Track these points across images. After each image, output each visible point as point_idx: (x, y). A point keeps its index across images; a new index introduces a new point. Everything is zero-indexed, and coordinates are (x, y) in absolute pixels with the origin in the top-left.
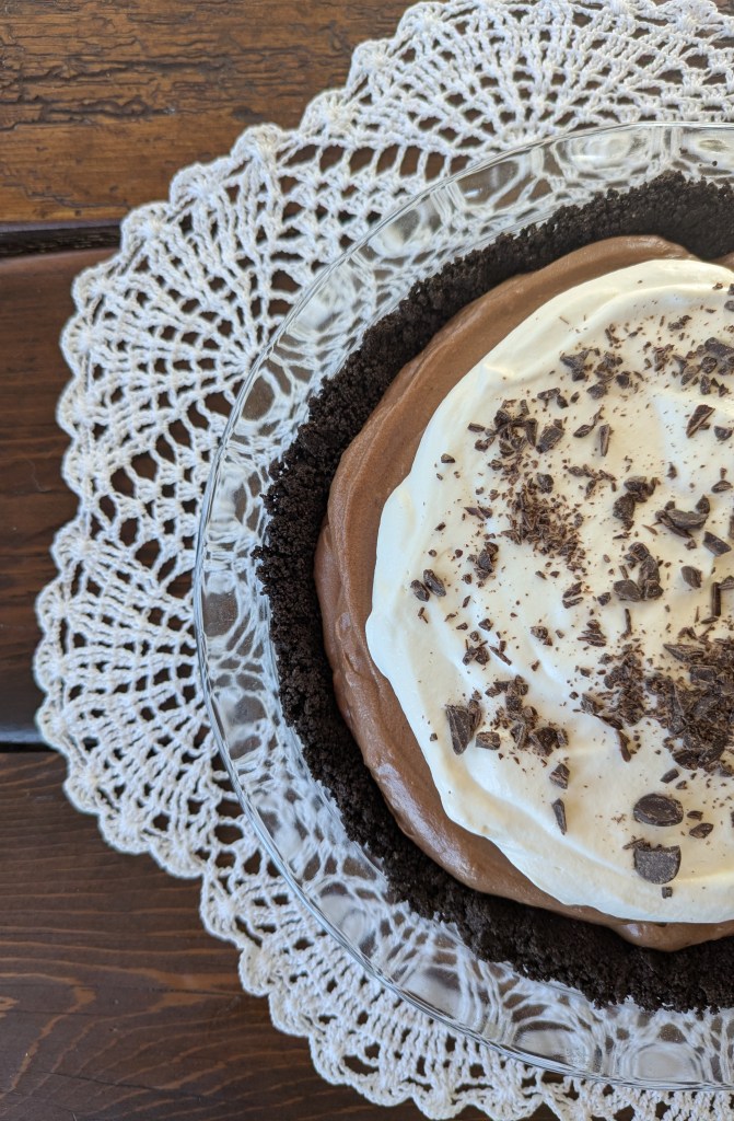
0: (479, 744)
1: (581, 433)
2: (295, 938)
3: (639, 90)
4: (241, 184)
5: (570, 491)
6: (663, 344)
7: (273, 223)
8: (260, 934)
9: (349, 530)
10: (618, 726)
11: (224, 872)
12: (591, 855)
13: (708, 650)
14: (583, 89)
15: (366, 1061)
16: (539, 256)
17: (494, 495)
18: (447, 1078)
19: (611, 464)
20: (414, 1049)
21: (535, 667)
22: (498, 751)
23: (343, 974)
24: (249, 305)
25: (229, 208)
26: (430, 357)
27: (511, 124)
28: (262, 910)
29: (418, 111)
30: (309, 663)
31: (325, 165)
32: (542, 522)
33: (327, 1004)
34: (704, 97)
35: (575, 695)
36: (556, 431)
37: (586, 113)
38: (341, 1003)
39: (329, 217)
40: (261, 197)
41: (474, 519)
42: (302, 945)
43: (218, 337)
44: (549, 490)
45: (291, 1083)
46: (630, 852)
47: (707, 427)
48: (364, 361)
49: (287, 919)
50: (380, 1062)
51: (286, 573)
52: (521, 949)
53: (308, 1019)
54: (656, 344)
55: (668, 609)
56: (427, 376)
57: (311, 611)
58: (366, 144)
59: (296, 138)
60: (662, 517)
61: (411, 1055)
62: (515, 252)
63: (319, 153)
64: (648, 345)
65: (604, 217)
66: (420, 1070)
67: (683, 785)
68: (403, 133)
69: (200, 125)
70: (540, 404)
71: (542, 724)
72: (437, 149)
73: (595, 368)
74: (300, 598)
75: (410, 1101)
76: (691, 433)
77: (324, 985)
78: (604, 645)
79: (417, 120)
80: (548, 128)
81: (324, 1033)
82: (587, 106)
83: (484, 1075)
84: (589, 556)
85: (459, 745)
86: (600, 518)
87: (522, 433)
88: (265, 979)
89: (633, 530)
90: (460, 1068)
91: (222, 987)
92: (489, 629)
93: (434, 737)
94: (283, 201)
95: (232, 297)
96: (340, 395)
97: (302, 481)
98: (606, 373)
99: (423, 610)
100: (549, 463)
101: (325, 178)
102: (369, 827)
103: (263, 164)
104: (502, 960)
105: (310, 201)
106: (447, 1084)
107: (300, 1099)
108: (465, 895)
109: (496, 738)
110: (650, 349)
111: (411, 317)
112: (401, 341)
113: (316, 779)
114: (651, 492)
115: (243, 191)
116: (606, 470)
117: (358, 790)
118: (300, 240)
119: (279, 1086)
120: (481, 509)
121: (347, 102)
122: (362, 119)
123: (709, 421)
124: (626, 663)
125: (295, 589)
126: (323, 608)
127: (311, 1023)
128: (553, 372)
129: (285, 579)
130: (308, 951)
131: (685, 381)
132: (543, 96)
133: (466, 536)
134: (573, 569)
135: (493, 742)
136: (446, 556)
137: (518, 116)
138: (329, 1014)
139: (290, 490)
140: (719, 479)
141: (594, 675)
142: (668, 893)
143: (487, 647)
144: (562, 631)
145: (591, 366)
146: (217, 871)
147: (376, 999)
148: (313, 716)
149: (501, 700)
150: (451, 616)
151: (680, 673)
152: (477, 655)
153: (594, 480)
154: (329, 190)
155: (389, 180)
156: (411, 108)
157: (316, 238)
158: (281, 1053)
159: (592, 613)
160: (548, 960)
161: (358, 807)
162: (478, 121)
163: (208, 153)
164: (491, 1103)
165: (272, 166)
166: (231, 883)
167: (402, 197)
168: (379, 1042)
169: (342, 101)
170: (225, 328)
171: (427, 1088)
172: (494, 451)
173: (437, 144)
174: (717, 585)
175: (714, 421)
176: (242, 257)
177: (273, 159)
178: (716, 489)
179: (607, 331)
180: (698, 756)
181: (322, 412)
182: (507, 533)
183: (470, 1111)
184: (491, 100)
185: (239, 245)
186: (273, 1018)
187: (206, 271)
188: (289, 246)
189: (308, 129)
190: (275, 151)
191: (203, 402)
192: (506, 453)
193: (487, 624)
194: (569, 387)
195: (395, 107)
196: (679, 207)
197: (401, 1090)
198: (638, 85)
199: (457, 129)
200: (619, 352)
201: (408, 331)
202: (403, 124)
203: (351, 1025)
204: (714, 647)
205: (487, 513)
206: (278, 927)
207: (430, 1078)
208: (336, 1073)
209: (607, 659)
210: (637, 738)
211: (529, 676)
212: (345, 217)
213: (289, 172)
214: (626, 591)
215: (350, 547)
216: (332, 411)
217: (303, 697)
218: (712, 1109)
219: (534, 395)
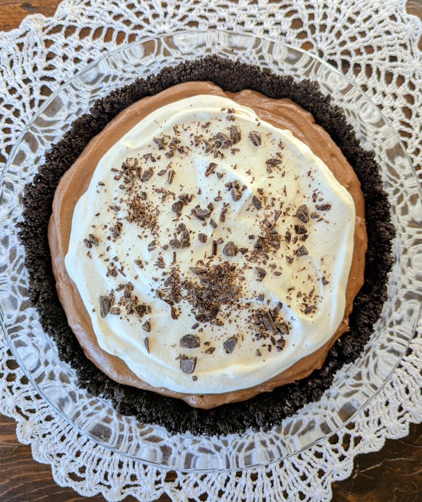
0: (111, 313)
1: (161, 174)
2: (46, 415)
3: (219, 6)
4: (24, 42)
5: (154, 199)
6: (198, 135)
7: (42, 62)
8: (28, 414)
9: (61, 215)
10: (172, 304)
11: (10, 384)
12: (162, 363)
13: (209, 270)
14: (192, 4)
15: (79, 474)
16: (155, 89)
17: (122, 201)
18: (119, 482)
19: (174, 188)
20: (102, 468)
21: (136, 278)
22: (120, 316)
23: (69, 432)
24: (29, 102)
25: (19, 54)
26: (102, 135)
27: (157, 20)
28: (29, 402)
29: (113, 11)
30: (43, 278)
31: (67, 34)
32: (141, 213)
33: (61, 447)
34: (248, 11)
35: (153, 290)
36: (150, 173)
37: (193, 17)
38: (67, 447)
39: (68, 61)
40: (35, 49)
41: (113, 211)
42: (49, 418)
43: (12, 117)
44: (145, 199)
45: (42, 488)
46: (179, 360)
47: (214, 173)
48: (72, 136)
49: (42, 406)
50: (85, 475)
51: (32, 235)
52: (138, 410)
53: (51, 455)
54: (195, 134)
55: (192, 252)
56: (99, 144)
57: (45, 253)
58: (87, 26)
59: (52, 21)
60: (194, 212)
61: (102, 471)
62: (144, 87)
63: (64, 29)
64: (192, 135)
65: (183, 73)
66: (106, 477)
67: (201, 330)
68: (107, 21)
69: (6, 11)
70: (144, 160)
71: (140, 303)
72: (122, 30)
73: (169, 144)
74: (39, 247)
75: (100, 494)
76: (207, 175)
77: (59, 437)
78: (164, 268)
79: (113, 15)
80: (175, 22)
81: (59, 462)
82: (193, 13)
83: (137, 480)
84: (161, 229)
85: (104, 313)
86: (167, 212)
87: (135, 173)
88: (30, 436)
89: (181, 218)
90: (125, 477)
91: (9, 441)
92: (117, 261)
93: (94, 310)
94: (46, 51)
95: (20, 98)
96: (59, 152)
97: (40, 191)
98: (173, 147)
99: (89, 252)
100: (147, 187)
101: (66, 41)
102: (69, 354)
103: (36, 33)
104: (130, 415)
105: (60, 52)
106: (118, 485)
107: (46, 496)
108: (113, 386)
109: (119, 310)
110: (193, 137)
111: (95, 116)
112: (90, 126)
113: (46, 332)
114: (190, 201)
115: (25, 46)
116: (171, 190)
117: (65, 337)
118: (54, 71)
119: (36, 490)
120: (116, 207)
121: (79, 4)
122: (86, 13)
123: (214, 170)
124: (172, 276)
125: (37, 243)
126: (51, 251)
127: (53, 458)
128: (150, 146)
129: (31, 238)
130: (52, 421)
131: (207, 151)
132: (173, 7)
133: (109, 219)
134: (154, 234)
135: (118, 312)
136: (100, 228)
137: (160, 16)
138: (61, 452)
139: (34, 196)
140: (218, 196)
141: (160, 281)
142: (195, 378)
143: (116, 269)
144: (148, 261)
145: (167, 143)
146: (7, 383)
147: (85, 444)
148: (44, 302)
149: (122, 293)
150: (102, 255)
151: (196, 280)
152: (113, 273)
153: (165, 195)
154: (69, 47)
155: (98, 44)
156: (110, 9)
157: (62, 70)
158: (38, 473)
159: (160, 254)
160: (151, 414)
161: (64, 345)
162: (142, 17)
163: (8, 25)
164: (139, 493)
165: (40, 35)
166: (14, 389)
167: (105, 52)
168: (85, 465)
169: (76, 3)
170: (17, 113)
171: (109, 487)
172: (121, 182)
173: (122, 27)
174: (215, 241)
175: (217, 170)
176: (26, 78)
177: (41, 31)
178: (216, 200)
179: (174, 128)
180: (205, 317)
181: (51, 159)
182: (126, 218)
183: (130, 497)
184: (148, 8)
185: (24, 72)
186: (33, 455)
187: (7, 84)
188: (49, 74)
189: (59, 17)
190: (42, 27)
191: (5, 150)
192: (127, 181)
193: (116, 259)
194: (156, 152)
195: (102, 8)
196: (216, 70)
197: (96, 489)
198: (218, 4)
199: (132, 20)
200: (179, 138)
201: (93, 122)
202: (106, 17)
203: (73, 457)
204: (211, 269)
205: (118, 209)
206: (37, 410)
207: (111, 482)
208: (64, 481)
209: (164, 274)
210: (179, 309)
211: (134, 283)
212: (77, 60)
213: (49, 37)
214: (175, 244)
215: (61, 223)
216: (55, 159)
217: (38, 294)
218: (244, 492)
219: (141, 156)
